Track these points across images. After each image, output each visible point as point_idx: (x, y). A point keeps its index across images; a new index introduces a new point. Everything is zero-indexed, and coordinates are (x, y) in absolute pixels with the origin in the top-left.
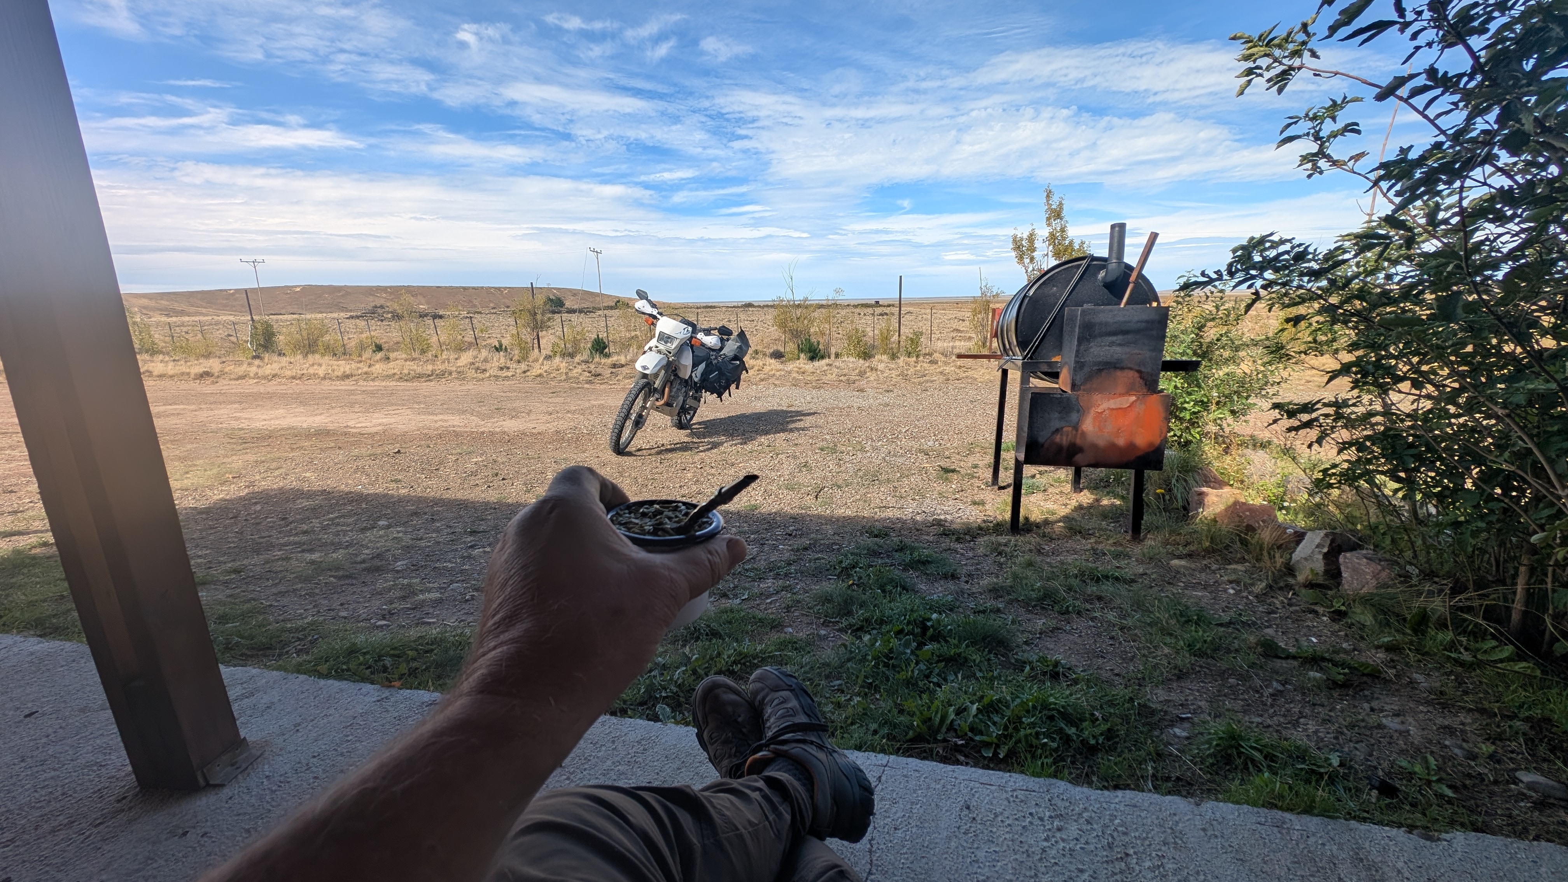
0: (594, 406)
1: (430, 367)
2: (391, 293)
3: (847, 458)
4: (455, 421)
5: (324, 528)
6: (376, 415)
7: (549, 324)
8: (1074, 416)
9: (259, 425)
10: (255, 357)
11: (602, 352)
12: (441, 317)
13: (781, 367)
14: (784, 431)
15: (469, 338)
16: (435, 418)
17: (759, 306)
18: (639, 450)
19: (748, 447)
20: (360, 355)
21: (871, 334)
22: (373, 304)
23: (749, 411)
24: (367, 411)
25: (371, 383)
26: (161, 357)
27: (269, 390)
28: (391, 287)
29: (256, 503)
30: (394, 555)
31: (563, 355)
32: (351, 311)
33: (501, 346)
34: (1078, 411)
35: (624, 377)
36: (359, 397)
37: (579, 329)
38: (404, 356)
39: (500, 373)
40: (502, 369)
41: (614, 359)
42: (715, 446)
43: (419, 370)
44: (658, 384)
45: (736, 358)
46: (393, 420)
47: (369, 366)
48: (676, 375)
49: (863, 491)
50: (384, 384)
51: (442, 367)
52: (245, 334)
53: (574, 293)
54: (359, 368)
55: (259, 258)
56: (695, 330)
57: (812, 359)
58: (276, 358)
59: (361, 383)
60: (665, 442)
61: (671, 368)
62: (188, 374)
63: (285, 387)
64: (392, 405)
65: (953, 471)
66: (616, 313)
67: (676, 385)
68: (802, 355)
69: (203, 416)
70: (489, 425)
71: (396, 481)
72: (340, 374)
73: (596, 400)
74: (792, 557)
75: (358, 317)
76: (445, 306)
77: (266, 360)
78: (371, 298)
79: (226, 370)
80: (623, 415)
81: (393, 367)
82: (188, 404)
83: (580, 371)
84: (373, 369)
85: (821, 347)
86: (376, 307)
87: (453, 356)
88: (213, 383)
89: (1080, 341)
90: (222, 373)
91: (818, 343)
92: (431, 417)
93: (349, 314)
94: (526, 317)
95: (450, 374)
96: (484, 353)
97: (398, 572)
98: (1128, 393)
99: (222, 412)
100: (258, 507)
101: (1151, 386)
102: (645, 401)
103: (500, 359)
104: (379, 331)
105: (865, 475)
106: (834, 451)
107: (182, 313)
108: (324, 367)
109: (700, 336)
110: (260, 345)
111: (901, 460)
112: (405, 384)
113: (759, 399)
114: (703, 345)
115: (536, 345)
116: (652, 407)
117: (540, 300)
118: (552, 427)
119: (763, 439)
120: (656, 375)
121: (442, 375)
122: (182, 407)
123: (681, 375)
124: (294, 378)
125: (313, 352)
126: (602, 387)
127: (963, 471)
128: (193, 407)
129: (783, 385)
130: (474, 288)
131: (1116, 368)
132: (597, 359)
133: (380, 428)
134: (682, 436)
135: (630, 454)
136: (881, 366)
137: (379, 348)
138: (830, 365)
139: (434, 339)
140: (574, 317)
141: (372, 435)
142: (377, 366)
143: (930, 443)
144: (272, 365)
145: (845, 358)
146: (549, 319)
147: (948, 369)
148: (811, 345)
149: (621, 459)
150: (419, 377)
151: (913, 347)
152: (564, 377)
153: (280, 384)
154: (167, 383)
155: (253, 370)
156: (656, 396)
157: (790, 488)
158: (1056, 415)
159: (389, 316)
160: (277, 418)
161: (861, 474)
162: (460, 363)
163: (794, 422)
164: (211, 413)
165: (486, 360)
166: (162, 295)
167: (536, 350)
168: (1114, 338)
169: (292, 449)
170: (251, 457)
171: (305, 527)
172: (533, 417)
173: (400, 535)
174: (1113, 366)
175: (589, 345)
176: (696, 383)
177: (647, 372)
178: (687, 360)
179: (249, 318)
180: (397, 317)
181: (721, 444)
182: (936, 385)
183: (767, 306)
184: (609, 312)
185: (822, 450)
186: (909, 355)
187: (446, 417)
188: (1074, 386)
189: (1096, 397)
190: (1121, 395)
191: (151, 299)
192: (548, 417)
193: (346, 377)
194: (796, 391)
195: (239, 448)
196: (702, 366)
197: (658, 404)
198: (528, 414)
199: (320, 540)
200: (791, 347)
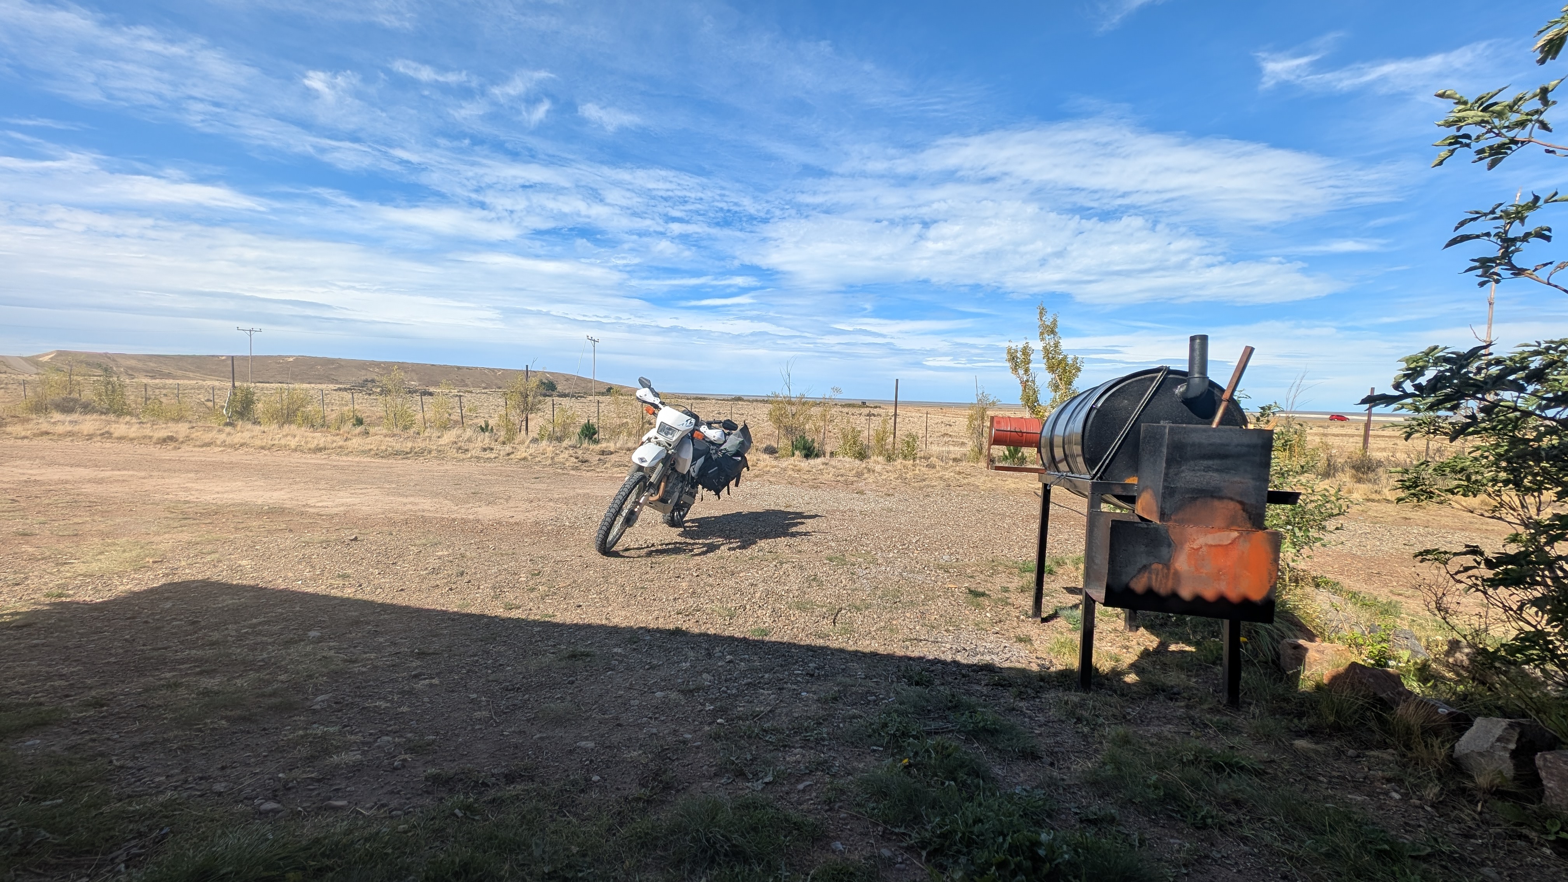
0: (579, 495)
1: (410, 445)
2: (384, 369)
3: (860, 572)
4: (426, 505)
5: (241, 638)
6: (342, 494)
7: (540, 406)
8: (1164, 551)
9: (209, 498)
10: (227, 424)
11: (590, 438)
12: (431, 394)
13: (775, 463)
14: (785, 534)
15: (456, 417)
16: (405, 500)
17: (749, 401)
18: (627, 550)
19: (748, 552)
20: (339, 429)
21: (866, 433)
22: (364, 378)
23: (745, 511)
24: (332, 488)
25: (345, 458)
26: (128, 418)
27: (234, 459)
28: (384, 363)
29: (168, 599)
30: (315, 685)
31: (551, 438)
32: (341, 383)
33: (487, 426)
34: (1169, 545)
35: (613, 465)
36: (328, 473)
37: (569, 413)
38: (385, 431)
39: (482, 454)
40: (485, 450)
41: (603, 445)
42: (712, 548)
43: (398, 447)
44: (653, 478)
45: (738, 454)
46: (357, 500)
47: (346, 440)
48: (674, 470)
49: (886, 616)
50: (357, 459)
51: (422, 445)
52: (223, 400)
53: (568, 378)
54: (334, 441)
55: (257, 327)
56: (698, 423)
57: (807, 456)
58: (249, 426)
59: (333, 457)
60: (655, 541)
61: (669, 461)
62: (151, 437)
63: (251, 457)
64: (362, 483)
65: (983, 594)
66: (607, 399)
67: (672, 480)
68: (797, 453)
69: (149, 484)
70: (463, 511)
71: (345, 577)
72: (313, 446)
73: (581, 488)
74: (821, 713)
75: (345, 390)
76: (437, 384)
77: (239, 428)
78: (363, 372)
79: (193, 436)
80: (613, 511)
81: (371, 442)
82: (139, 470)
83: (566, 456)
84: (349, 443)
85: (816, 445)
86: (367, 381)
87: (436, 434)
88: (175, 448)
89: (1170, 462)
90: (188, 439)
91: (813, 441)
92: (401, 499)
93: (338, 386)
94: (517, 398)
95: (430, 452)
96: (469, 433)
97: (315, 712)
98: (1228, 527)
99: (173, 481)
100: (168, 605)
101: (1257, 520)
102: (638, 496)
103: (485, 439)
104: (364, 405)
105: (885, 595)
106: (843, 562)
107: (169, 376)
108: (297, 439)
109: (704, 429)
110: (236, 412)
111: (920, 577)
112: (380, 460)
113: (754, 496)
114: (704, 438)
115: (524, 427)
116: (645, 503)
117: (534, 382)
118: (532, 517)
119: (762, 543)
120: (653, 469)
121: (420, 453)
122: (131, 473)
123: (679, 469)
124: (263, 448)
125: (291, 423)
126: (589, 474)
127: (994, 596)
128: (143, 474)
129: (779, 483)
130: (468, 368)
131: (1213, 497)
132: (585, 445)
133: (342, 509)
134: (674, 535)
135: (616, 555)
136: (878, 468)
137: (360, 422)
138: (827, 464)
139: (419, 416)
140: (565, 402)
141: (332, 517)
142: (354, 441)
143: (946, 557)
144: (245, 432)
145: (841, 458)
146: (540, 402)
147: (948, 474)
148: (806, 442)
149: (606, 560)
150: (397, 453)
151: (910, 450)
152: (550, 462)
153: (246, 453)
154: (125, 446)
155: (223, 437)
156: (652, 491)
157: (801, 607)
158: (1143, 548)
159: (378, 390)
160: (232, 491)
161: (879, 593)
162: (442, 441)
163: (796, 524)
164: (162, 481)
165: (469, 440)
166: (151, 357)
167: (523, 432)
168: (1210, 462)
169: (237, 529)
170: (185, 537)
171: (216, 636)
172: (511, 503)
173: (332, 653)
174: (1212, 494)
175: (578, 430)
176: (693, 478)
177: (643, 464)
178: (688, 454)
179: (231, 384)
180: (385, 392)
181: (718, 547)
182: (937, 489)
183: (757, 401)
184: (601, 398)
185: (831, 560)
186: (905, 457)
187: (417, 500)
188: (1163, 516)
189: (1191, 530)
190: (1221, 529)
191: (139, 360)
192: (527, 505)
193: (319, 450)
194: (793, 491)
195: (176, 524)
196: (701, 461)
197: (651, 499)
198: (507, 500)
199: (228, 655)
200: (784, 443)
